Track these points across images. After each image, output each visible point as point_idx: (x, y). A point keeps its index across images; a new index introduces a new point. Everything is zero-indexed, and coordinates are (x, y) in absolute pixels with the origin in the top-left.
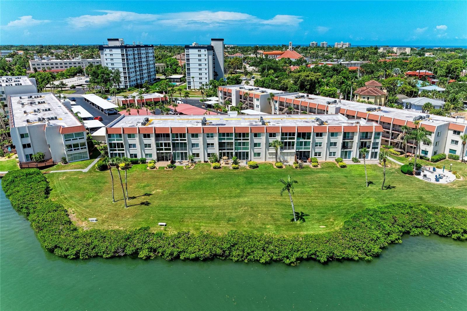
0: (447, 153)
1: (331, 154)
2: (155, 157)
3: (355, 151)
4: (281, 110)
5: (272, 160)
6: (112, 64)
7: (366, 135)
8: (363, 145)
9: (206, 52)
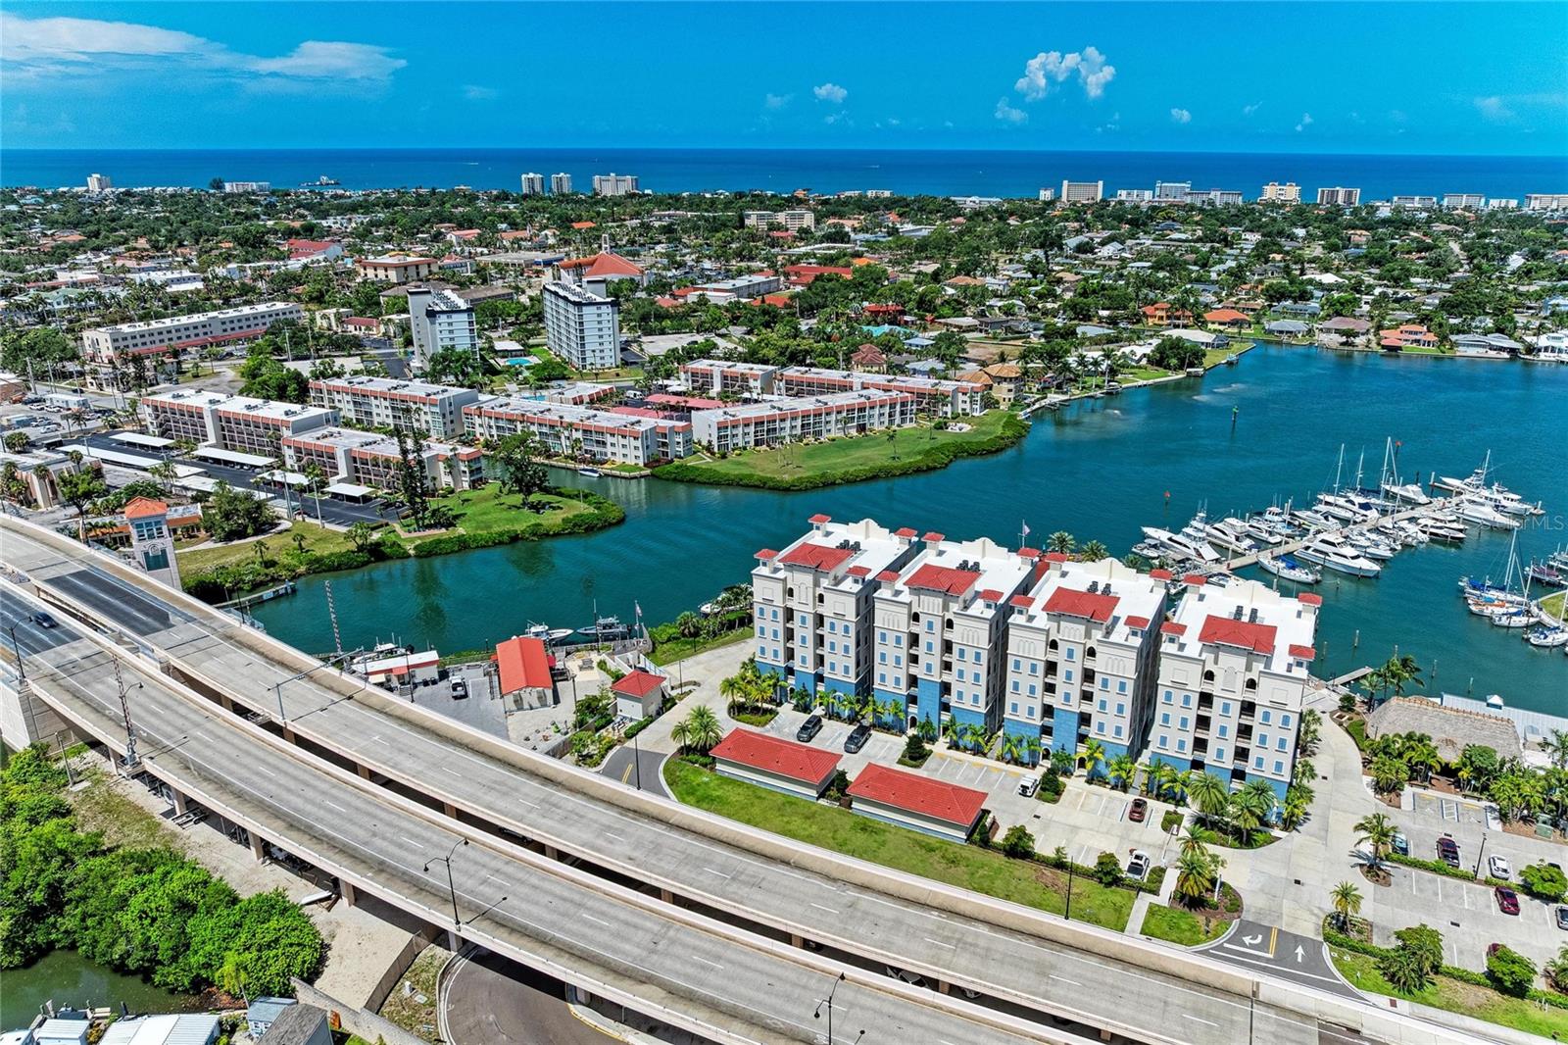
0: (960, 411)
1: (882, 423)
2: (752, 443)
3: (897, 418)
4: (787, 390)
5: (841, 434)
6: (452, 339)
7: (903, 404)
8: (902, 413)
9: (610, 310)
